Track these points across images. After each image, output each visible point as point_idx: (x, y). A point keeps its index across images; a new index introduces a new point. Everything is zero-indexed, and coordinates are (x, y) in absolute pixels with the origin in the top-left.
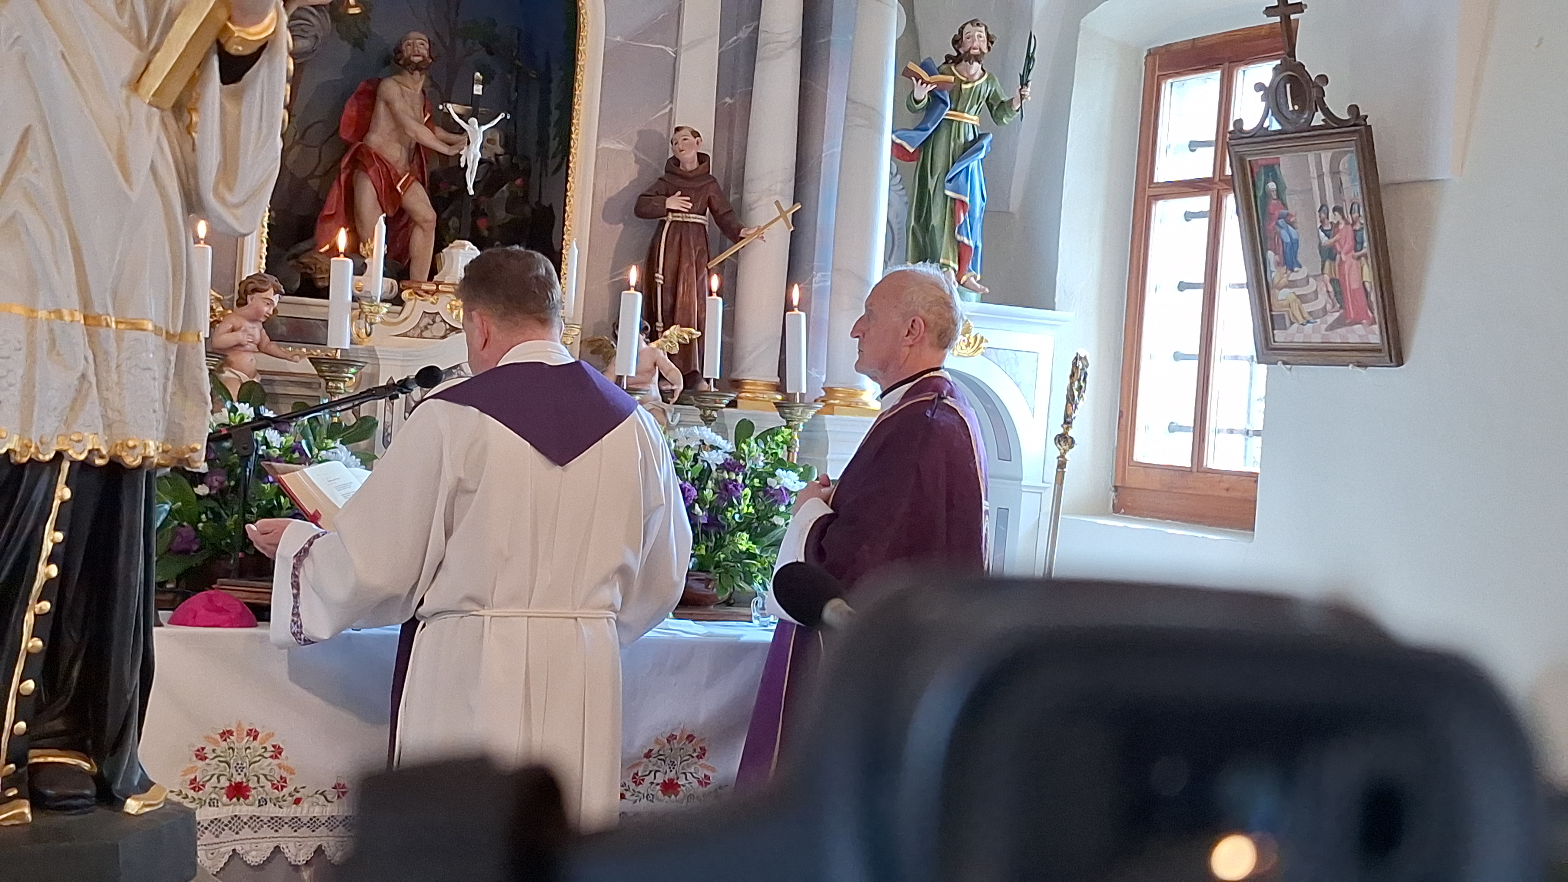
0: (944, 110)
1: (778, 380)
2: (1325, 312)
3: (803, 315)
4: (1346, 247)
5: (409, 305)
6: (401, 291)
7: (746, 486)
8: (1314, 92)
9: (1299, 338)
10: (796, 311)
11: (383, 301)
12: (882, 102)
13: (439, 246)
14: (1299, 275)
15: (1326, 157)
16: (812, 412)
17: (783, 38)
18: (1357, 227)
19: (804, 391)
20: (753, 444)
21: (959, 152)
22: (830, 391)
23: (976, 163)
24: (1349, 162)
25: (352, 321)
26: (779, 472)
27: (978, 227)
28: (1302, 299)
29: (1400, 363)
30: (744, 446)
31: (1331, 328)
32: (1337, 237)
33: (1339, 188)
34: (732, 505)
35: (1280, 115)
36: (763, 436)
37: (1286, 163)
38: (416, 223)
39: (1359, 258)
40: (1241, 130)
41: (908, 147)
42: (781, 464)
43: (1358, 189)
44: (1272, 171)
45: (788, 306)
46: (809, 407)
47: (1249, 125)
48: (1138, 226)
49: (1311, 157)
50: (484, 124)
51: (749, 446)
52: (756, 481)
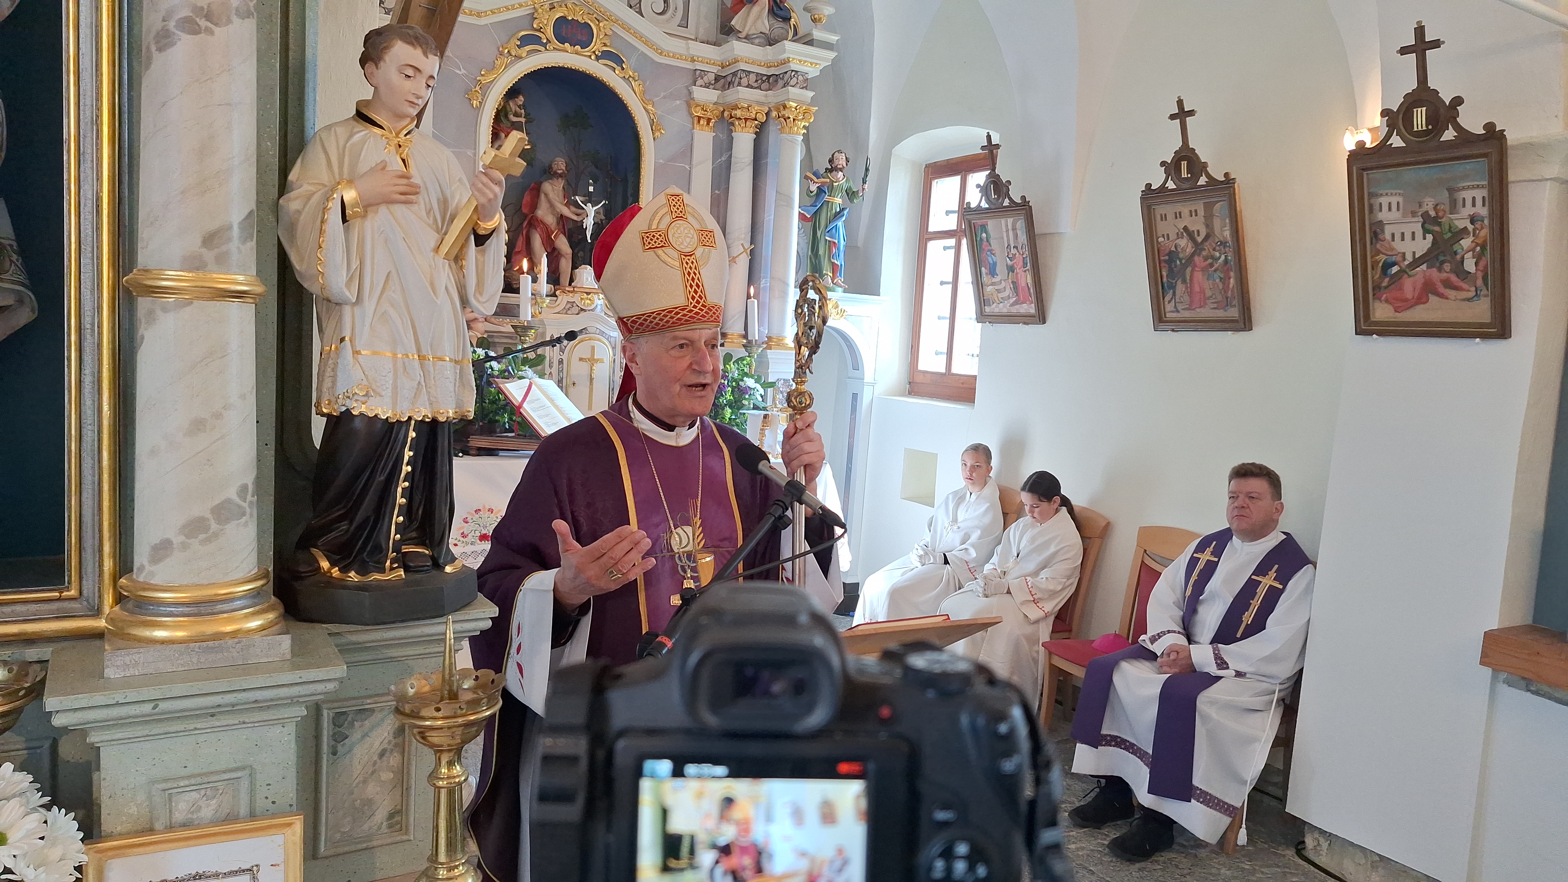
0: (824, 196)
1: (744, 332)
2: (1009, 297)
3: (756, 301)
4: (1019, 266)
5: (560, 298)
6: (555, 290)
7: (729, 386)
8: (1005, 189)
9: (997, 310)
10: (753, 299)
11: (547, 296)
12: (793, 193)
13: (575, 267)
14: (996, 279)
15: (1010, 221)
16: (761, 349)
17: (743, 161)
18: (1024, 256)
19: (757, 338)
20: (732, 365)
21: (831, 219)
22: (770, 338)
23: (840, 223)
24: (1021, 224)
25: (531, 306)
26: (745, 379)
27: (842, 255)
28: (998, 291)
29: (1044, 322)
30: (727, 366)
31: (1012, 305)
32: (1015, 261)
33: (1016, 236)
34: (723, 396)
35: (988, 201)
36: (737, 361)
37: (991, 224)
38: (562, 255)
39: (1025, 271)
40: (970, 208)
41: (807, 215)
42: (746, 375)
43: (1025, 236)
44: (984, 228)
45: (749, 297)
46: (759, 346)
47: (973, 205)
48: (920, 254)
49: (1003, 221)
50: (595, 206)
51: (730, 366)
52: (734, 383)
